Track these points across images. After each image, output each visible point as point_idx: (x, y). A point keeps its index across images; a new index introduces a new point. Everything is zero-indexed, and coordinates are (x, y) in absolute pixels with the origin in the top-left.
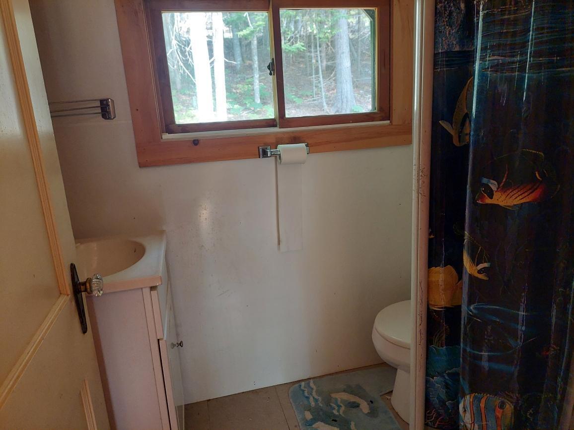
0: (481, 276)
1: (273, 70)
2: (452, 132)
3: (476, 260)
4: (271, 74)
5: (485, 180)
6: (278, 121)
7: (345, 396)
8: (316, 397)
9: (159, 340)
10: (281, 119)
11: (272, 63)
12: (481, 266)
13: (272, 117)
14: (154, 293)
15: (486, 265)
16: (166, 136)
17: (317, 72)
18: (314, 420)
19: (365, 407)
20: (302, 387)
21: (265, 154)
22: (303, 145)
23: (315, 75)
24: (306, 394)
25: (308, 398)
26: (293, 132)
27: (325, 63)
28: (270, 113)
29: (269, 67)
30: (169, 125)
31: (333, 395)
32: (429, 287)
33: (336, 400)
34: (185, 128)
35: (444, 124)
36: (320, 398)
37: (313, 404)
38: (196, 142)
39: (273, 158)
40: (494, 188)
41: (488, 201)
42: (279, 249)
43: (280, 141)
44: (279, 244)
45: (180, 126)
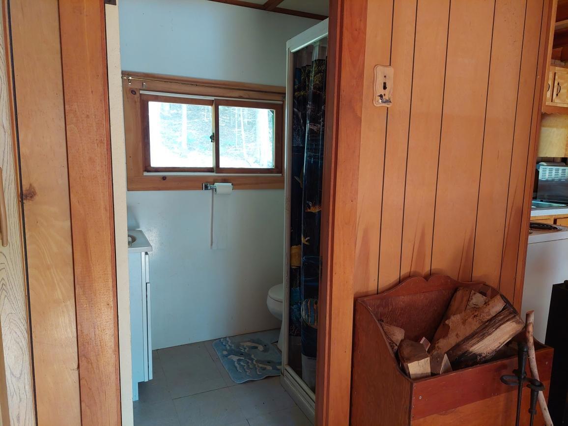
0: (307, 243)
1: (214, 140)
2: (300, 182)
3: (305, 237)
4: (212, 141)
5: (307, 202)
6: (215, 169)
7: (249, 344)
8: (230, 345)
9: (146, 283)
10: (217, 168)
11: (213, 136)
12: (307, 239)
13: (211, 166)
14: (147, 256)
15: (308, 238)
16: (146, 174)
17: (239, 126)
18: (229, 354)
19: (261, 348)
20: (222, 341)
21: (206, 188)
22: (230, 184)
23: (238, 128)
24: (224, 344)
25: (225, 345)
26: (224, 176)
27: (246, 120)
28: (210, 164)
29: (211, 137)
30: (147, 168)
31: (242, 344)
32: (291, 256)
33: (243, 346)
34: (157, 170)
35: (297, 178)
36: (233, 345)
37: (228, 348)
38: (164, 178)
39: (211, 191)
40: (311, 205)
41: (309, 210)
42: (211, 248)
43: (216, 180)
44: (212, 245)
45: (154, 168)
